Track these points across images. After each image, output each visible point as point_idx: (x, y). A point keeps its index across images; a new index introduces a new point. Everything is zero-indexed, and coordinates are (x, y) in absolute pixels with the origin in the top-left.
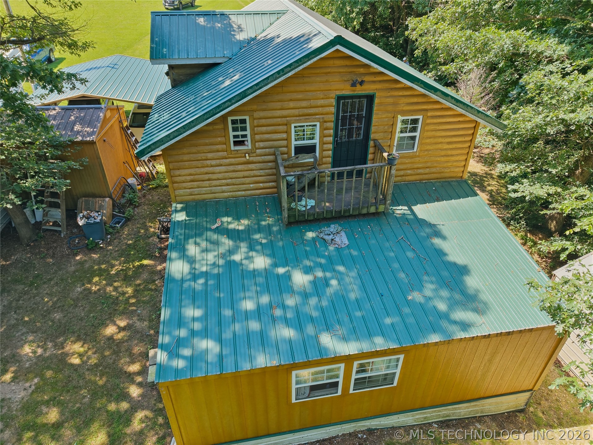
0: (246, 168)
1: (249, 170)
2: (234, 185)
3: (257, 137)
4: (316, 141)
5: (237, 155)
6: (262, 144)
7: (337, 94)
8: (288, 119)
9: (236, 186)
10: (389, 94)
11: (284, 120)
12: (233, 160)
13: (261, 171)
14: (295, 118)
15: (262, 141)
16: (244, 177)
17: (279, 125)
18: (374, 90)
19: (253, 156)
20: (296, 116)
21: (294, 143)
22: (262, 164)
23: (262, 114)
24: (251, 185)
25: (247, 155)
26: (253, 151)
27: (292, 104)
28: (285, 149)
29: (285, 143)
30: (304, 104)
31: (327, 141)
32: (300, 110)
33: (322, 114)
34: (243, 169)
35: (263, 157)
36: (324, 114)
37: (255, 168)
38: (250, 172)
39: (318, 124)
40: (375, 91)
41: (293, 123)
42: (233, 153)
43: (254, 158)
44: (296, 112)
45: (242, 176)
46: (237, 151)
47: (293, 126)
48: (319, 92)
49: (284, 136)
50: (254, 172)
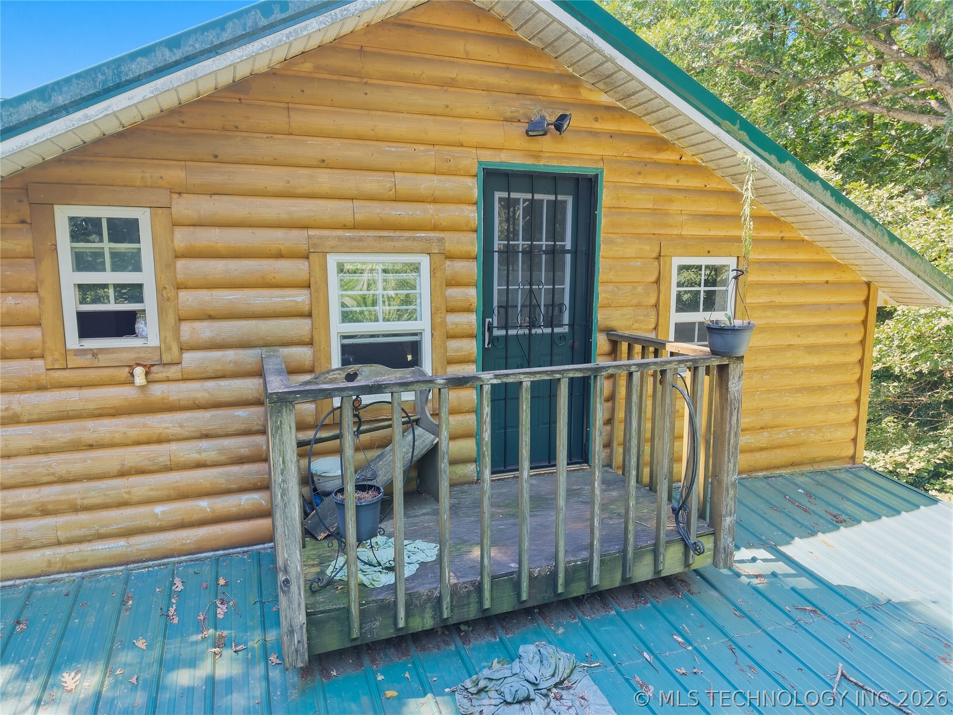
0: (133, 433)
1: (148, 442)
2: (76, 509)
3: (188, 299)
4: (422, 324)
5: (92, 374)
6: (206, 330)
7: (482, 159)
8: (312, 232)
9: (84, 517)
10: (640, 180)
11: (296, 239)
12: (73, 398)
13: (204, 444)
14: (340, 233)
15: (210, 318)
16: (123, 474)
17: (279, 255)
18: (596, 161)
19: (168, 380)
20: (345, 227)
21: (338, 328)
22: (208, 414)
23: (207, 206)
24: (159, 509)
25: (139, 372)
26: (166, 358)
27: (325, 180)
28: (303, 354)
29: (301, 327)
30: (372, 183)
31: (457, 325)
32: (357, 203)
33: (435, 228)
34: (118, 437)
35: (210, 384)
36: (443, 230)
37: (175, 430)
38: (154, 447)
39: (425, 261)
40: (600, 165)
41: (335, 250)
42: (73, 361)
43: (173, 387)
44: (343, 210)
45: (115, 467)
46: (95, 353)
47: (332, 261)
48: (422, 148)
49: (300, 298)
50: (174, 446)
